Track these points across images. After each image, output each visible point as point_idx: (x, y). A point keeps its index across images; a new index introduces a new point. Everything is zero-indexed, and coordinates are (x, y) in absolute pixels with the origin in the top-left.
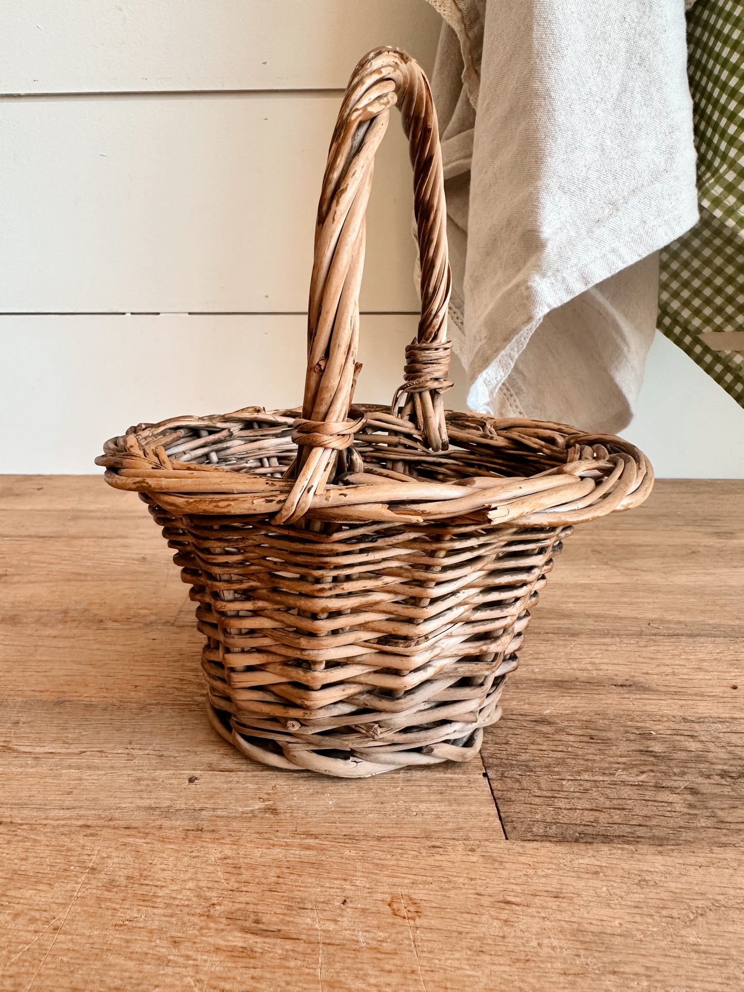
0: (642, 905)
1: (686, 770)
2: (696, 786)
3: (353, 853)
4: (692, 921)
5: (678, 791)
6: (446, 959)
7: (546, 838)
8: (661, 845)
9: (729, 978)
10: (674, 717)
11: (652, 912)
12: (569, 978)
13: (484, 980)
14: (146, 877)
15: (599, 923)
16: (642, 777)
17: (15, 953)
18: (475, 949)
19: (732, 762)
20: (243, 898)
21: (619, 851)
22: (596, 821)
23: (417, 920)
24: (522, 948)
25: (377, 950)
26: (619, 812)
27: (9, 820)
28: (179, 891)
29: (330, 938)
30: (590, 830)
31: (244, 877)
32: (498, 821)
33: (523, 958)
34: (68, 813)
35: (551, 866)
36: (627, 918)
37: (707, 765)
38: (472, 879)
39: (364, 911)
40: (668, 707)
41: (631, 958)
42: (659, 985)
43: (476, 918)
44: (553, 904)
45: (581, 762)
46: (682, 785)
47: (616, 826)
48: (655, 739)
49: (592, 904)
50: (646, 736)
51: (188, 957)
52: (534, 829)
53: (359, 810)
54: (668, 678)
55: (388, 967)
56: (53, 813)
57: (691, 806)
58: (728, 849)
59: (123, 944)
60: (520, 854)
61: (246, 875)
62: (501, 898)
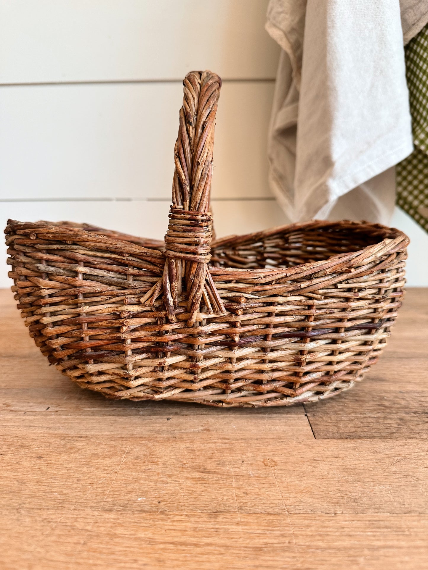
0: (372, 459)
1: (398, 411)
2: (402, 417)
3: (246, 445)
4: (395, 464)
5: (394, 419)
6: (288, 479)
7: (333, 438)
8: (384, 439)
9: (407, 481)
10: (396, 391)
11: (378, 461)
12: (340, 483)
14: (152, 455)
15: (354, 466)
16: (379, 415)
17: (100, 480)
18: (300, 475)
19: (420, 408)
20: (197, 461)
21: (365, 441)
22: (356, 431)
23: (275, 467)
24: (320, 475)
25: (258, 477)
26: (366, 427)
27: (86, 436)
28: (169, 459)
29: (237, 473)
30: (353, 434)
31: (197, 454)
32: (312, 432)
33: (321, 478)
34: (112, 433)
35: (334, 447)
36: (366, 464)
37: (408, 409)
38: (299, 453)
39: (252, 464)
40: (394, 388)
41: (367, 476)
42: (378, 484)
43: (301, 466)
44: (335, 460)
45: (350, 409)
46: (396, 417)
47: (365, 433)
48: (385, 400)
49: (352, 459)
50: (382, 399)
51: (176, 481)
52: (328, 435)
53: (247, 429)
54: (395, 375)
55: (262, 482)
57: (399, 425)
58: (413, 440)
59: (147, 477)
60: (321, 444)
61: (198, 453)
62: (312, 459)
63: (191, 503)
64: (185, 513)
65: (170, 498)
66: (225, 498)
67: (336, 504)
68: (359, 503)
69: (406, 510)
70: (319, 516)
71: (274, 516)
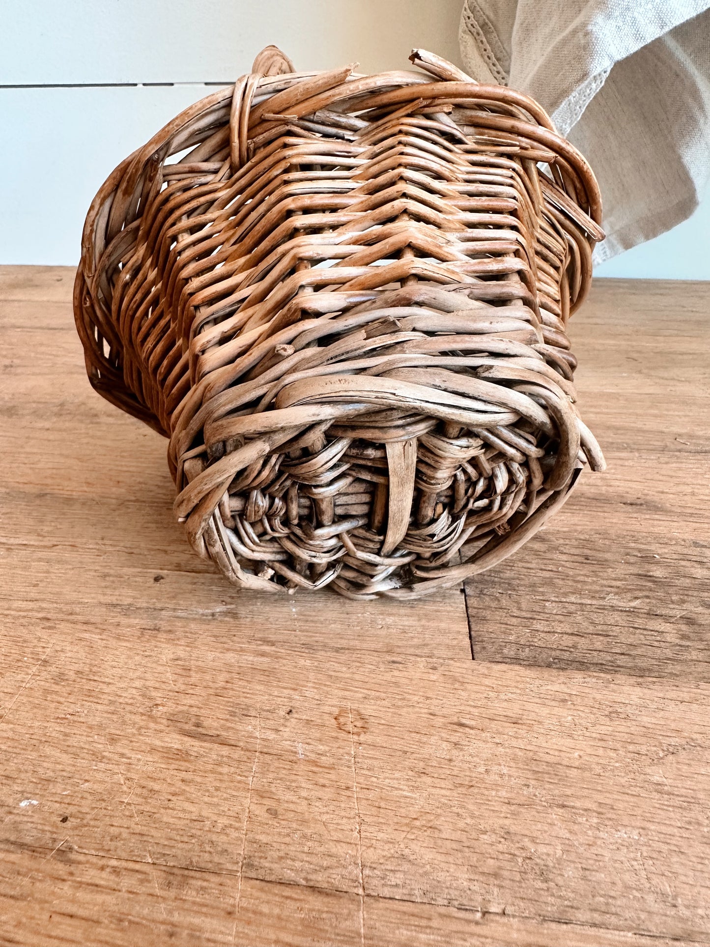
0: (606, 738)
1: (686, 598)
2: (694, 616)
3: (308, 663)
4: (662, 758)
5: (673, 620)
6: (385, 778)
7: (516, 660)
8: (642, 676)
9: (690, 823)
10: (684, 540)
11: (618, 746)
12: (513, 808)
13: (422, 802)
14: (95, 673)
15: (557, 753)
16: (633, 604)
18: (416, 770)
20: (189, 701)
21: (594, 680)
22: (574, 647)
23: (362, 735)
24: (467, 774)
25: (315, 763)
26: (601, 638)
28: (125, 689)
29: (268, 747)
30: (566, 656)
31: (193, 680)
32: (468, 640)
33: (467, 783)
34: (31, 605)
35: (515, 690)
36: (588, 751)
38: (427, 698)
39: (308, 722)
40: (681, 530)
41: (586, 792)
42: (611, 823)
43: (425, 739)
44: (511, 730)
45: (570, 583)
46: (679, 614)
47: (595, 653)
48: (658, 563)
49: (553, 733)
50: (647, 559)
51: (122, 755)
52: (505, 651)
53: (322, 619)
54: (686, 498)
55: (321, 781)
56: (16, 604)
57: (684, 637)
59: (61, 737)
60: (485, 676)
61: (195, 678)
62: (455, 720)
63: (138, 829)
64: (114, 863)
65: (93, 808)
66: (222, 821)
67: (492, 880)
68: (552, 884)
69: (678, 928)
70: (442, 916)
71: (326, 900)
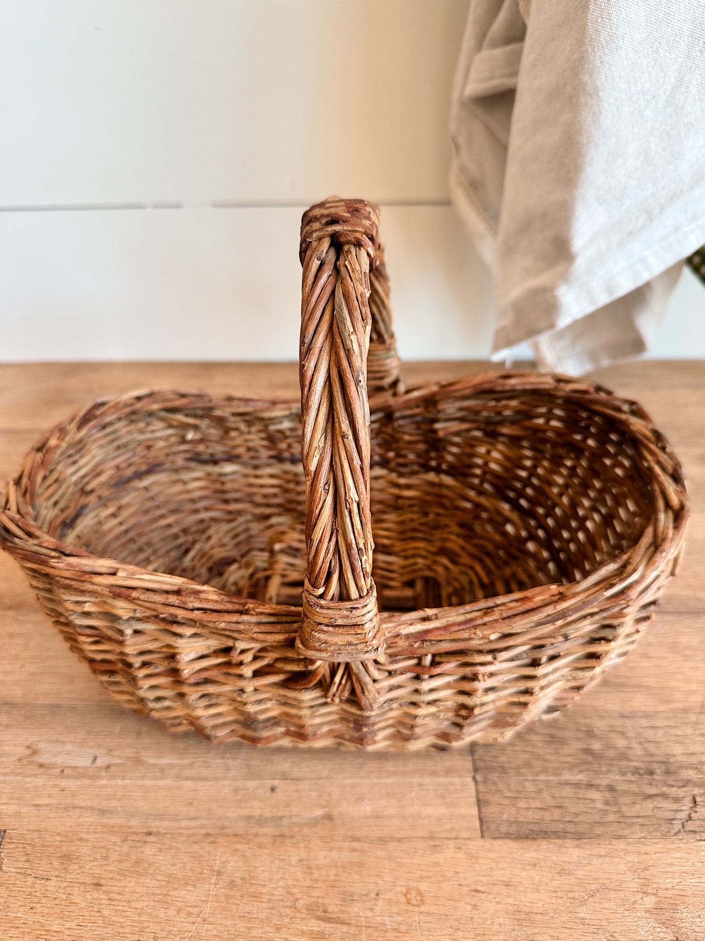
0: (557, 889)
1: (610, 767)
2: (613, 783)
3: (383, 853)
4: (586, 900)
5: (601, 788)
6: (437, 935)
7: (507, 836)
10: (614, 712)
11: (563, 894)
14: (253, 878)
15: (530, 905)
16: (580, 777)
18: (454, 927)
19: (643, 759)
20: (316, 893)
22: (542, 820)
23: (422, 906)
24: (481, 926)
25: (396, 930)
26: (558, 810)
27: (156, 830)
28: (276, 889)
29: (369, 922)
30: (537, 828)
31: (315, 876)
32: (478, 822)
33: (481, 932)
34: (195, 823)
35: (507, 860)
36: (547, 900)
37: (626, 762)
38: (457, 873)
39: (390, 900)
41: (544, 930)
43: (457, 905)
44: (505, 891)
45: (541, 762)
46: (605, 782)
47: (554, 823)
48: (595, 737)
49: (528, 890)
50: (590, 734)
52: (501, 828)
56: (184, 823)
57: (606, 803)
58: (621, 842)
59: (247, 931)
60: (490, 851)
61: (316, 874)
62: (473, 887)
